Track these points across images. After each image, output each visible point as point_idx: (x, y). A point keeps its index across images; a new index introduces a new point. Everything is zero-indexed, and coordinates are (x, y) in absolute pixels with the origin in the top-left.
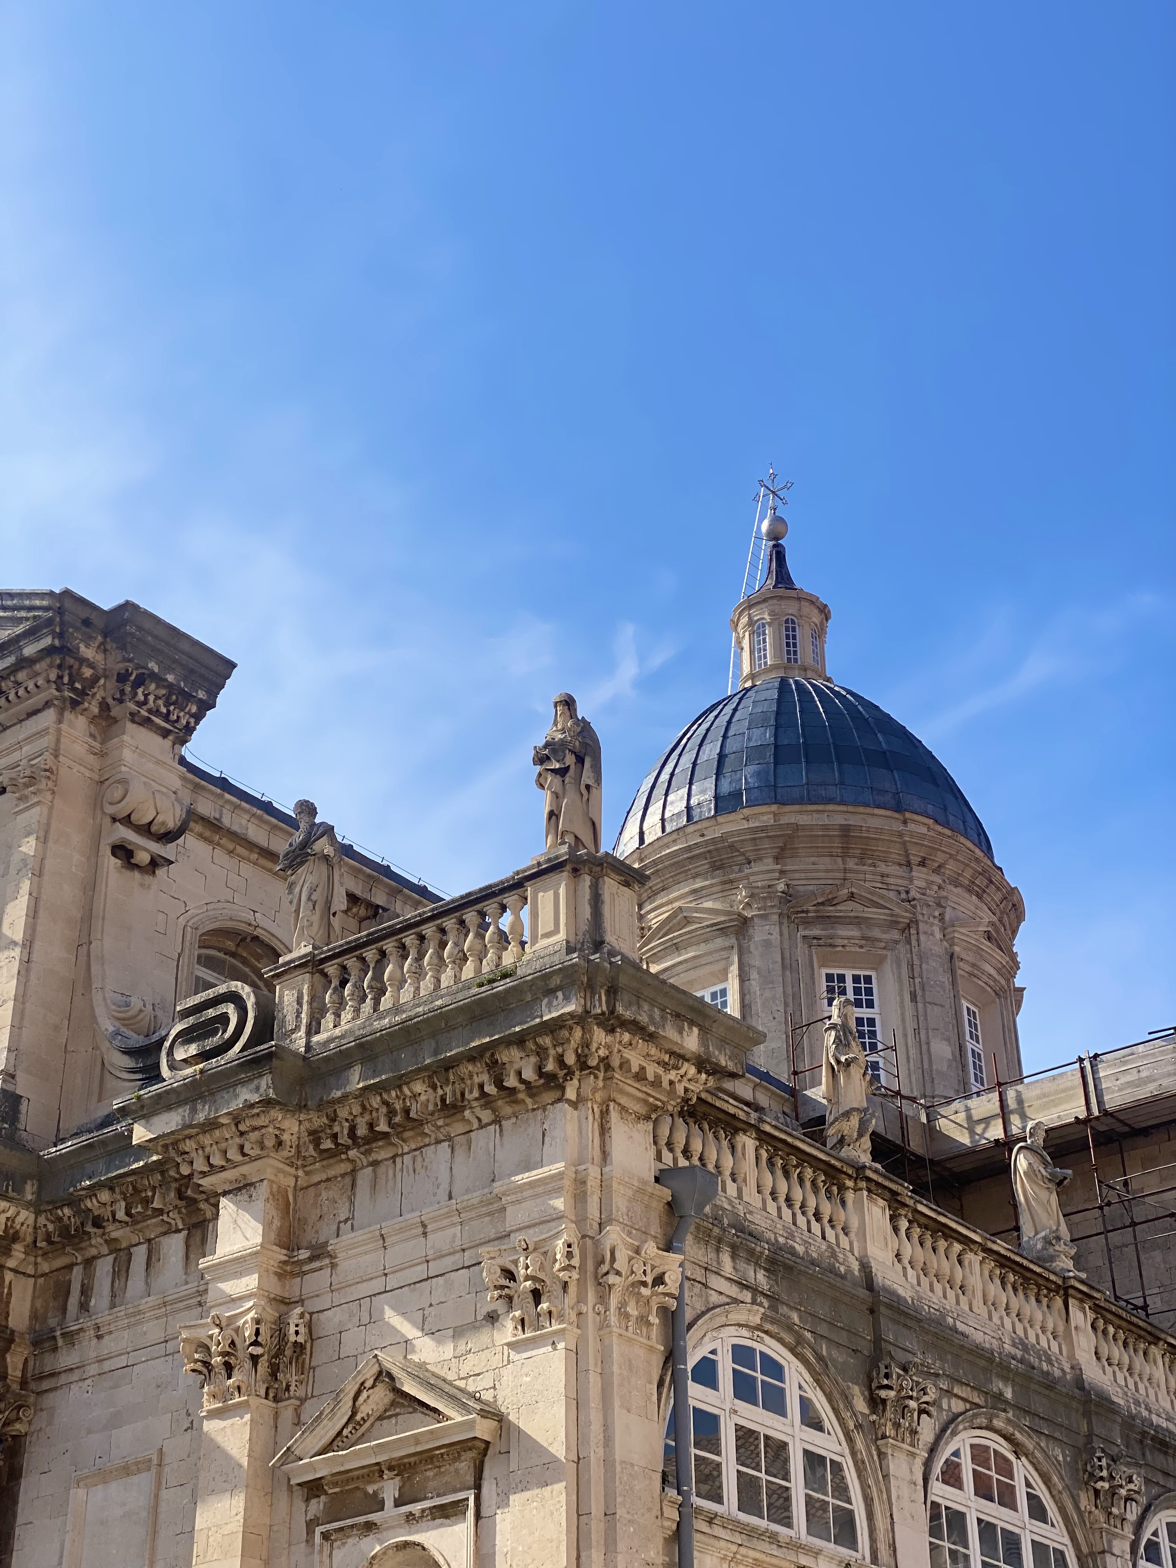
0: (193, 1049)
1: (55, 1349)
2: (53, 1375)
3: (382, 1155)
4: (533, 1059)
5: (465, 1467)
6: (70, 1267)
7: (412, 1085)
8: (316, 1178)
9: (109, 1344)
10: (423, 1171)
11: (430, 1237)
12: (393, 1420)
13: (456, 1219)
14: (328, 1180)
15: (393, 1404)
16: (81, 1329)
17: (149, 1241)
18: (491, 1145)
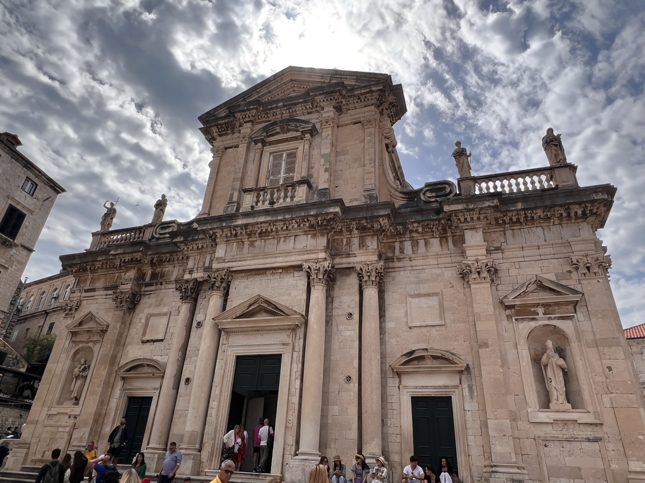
0: (434, 194)
1: (393, 262)
2: (393, 268)
3: (516, 228)
4: (582, 209)
5: (570, 307)
6: (394, 242)
7: (537, 210)
8: (490, 231)
9: (414, 263)
10: (532, 234)
11: (540, 250)
12: (537, 293)
13: (551, 246)
14: (494, 232)
15: (536, 289)
16: (404, 258)
17: (425, 239)
18: (559, 230)
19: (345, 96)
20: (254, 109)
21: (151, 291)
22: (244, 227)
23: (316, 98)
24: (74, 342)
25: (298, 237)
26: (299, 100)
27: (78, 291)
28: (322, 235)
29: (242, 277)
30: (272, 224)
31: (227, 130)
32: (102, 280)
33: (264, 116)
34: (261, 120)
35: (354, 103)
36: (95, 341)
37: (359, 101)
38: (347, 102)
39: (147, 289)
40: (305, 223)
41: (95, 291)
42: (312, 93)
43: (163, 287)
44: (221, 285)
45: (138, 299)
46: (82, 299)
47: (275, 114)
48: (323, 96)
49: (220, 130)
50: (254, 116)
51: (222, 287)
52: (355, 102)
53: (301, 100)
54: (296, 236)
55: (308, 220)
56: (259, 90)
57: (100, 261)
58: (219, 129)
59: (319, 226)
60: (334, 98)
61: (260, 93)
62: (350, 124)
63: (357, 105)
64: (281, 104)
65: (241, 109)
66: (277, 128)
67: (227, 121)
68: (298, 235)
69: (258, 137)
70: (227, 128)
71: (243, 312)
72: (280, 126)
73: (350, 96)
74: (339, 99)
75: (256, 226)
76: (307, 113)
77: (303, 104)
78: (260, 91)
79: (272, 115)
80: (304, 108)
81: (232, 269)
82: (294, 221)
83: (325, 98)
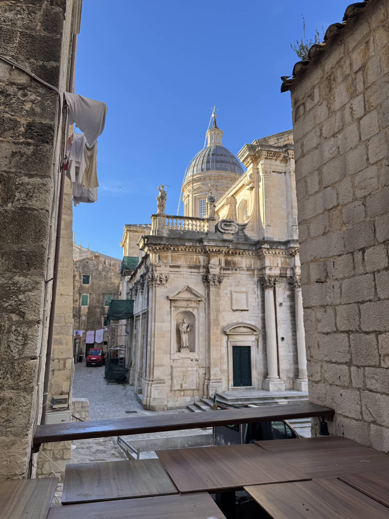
21: (229, 274)
24: (175, 307)
27: (164, 266)
31: (274, 156)
32: (183, 259)
36: (194, 307)
39: (225, 272)
41: (180, 268)
43: (237, 272)
46: (169, 272)
67: (277, 150)
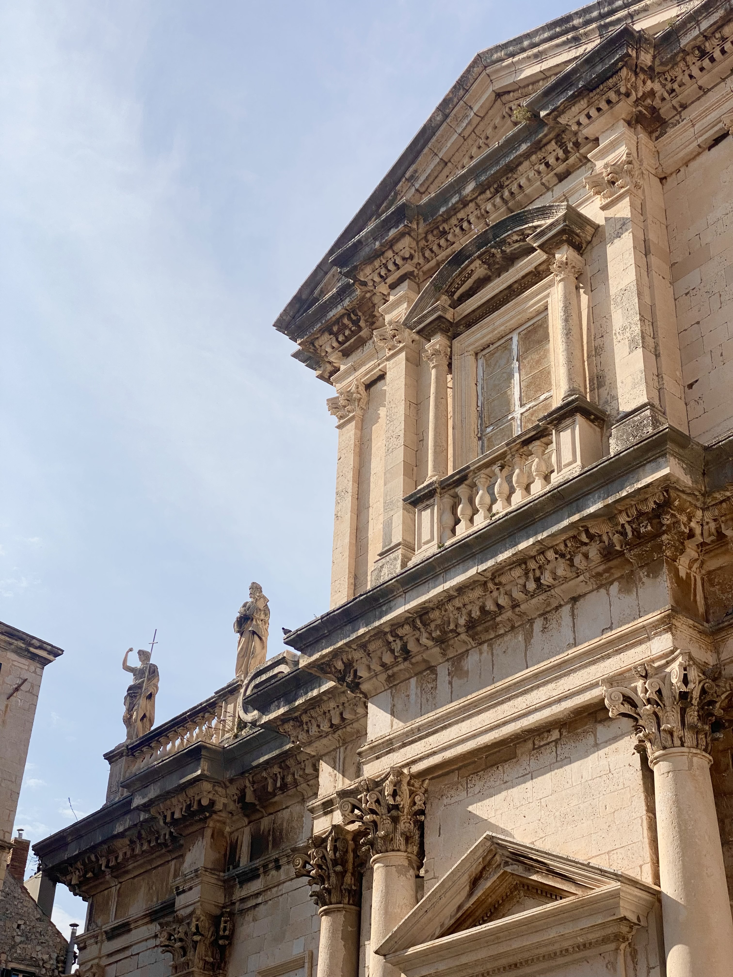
19: (651, 68)
20: (402, 235)
21: (257, 895)
22: (418, 621)
23: (563, 120)
25: (582, 601)
26: (516, 149)
28: (654, 573)
29: (454, 786)
30: (490, 585)
31: (360, 329)
32: (143, 890)
33: (439, 246)
34: (433, 263)
35: (691, 76)
37: (706, 62)
38: (669, 86)
39: (245, 892)
40: (584, 549)
41: (129, 931)
42: (543, 108)
43: (282, 874)
44: (395, 829)
45: (225, 929)
46: (104, 962)
47: (465, 225)
48: (583, 103)
49: (341, 338)
50: (411, 257)
51: (398, 836)
52: (695, 71)
53: (524, 147)
54: (575, 600)
55: (591, 537)
56: (411, 169)
57: (121, 835)
58: (336, 335)
59: (631, 545)
60: (618, 93)
61: (418, 178)
62: (699, 154)
63: (704, 80)
64: (470, 187)
65: (366, 251)
66: (472, 267)
67: (346, 302)
68: (580, 596)
69: (425, 317)
70: (356, 323)
71: (459, 907)
72: (479, 257)
73: (673, 62)
74: (636, 88)
75: (450, 607)
76: (556, 180)
77: (534, 157)
78: (416, 171)
79: (457, 230)
80: (542, 167)
81: (416, 768)
82: (551, 555)
83: (589, 105)
